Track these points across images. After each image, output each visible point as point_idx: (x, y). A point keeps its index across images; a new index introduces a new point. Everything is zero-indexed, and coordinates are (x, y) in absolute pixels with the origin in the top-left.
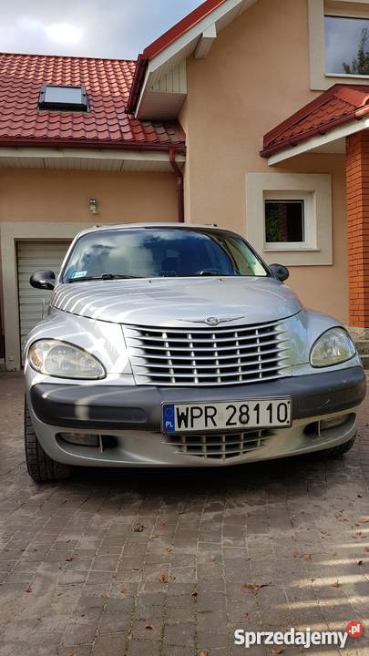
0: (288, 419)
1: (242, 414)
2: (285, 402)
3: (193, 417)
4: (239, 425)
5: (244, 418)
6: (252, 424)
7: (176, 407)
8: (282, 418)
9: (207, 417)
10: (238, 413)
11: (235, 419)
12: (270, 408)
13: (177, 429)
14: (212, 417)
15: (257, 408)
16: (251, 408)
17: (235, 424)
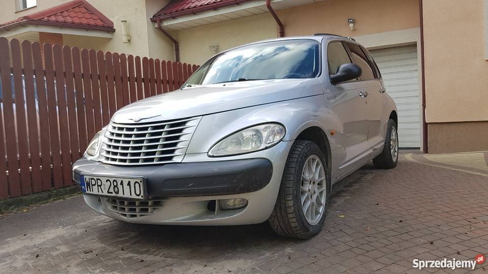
0: (142, 194)
1: (115, 186)
2: (139, 181)
3: (93, 185)
4: (114, 194)
5: (116, 189)
6: (120, 195)
7: (85, 177)
8: (138, 193)
9: (98, 186)
10: (112, 186)
11: (111, 190)
12: (129, 184)
13: (87, 192)
14: (100, 186)
15: (122, 183)
16: (119, 183)
17: (112, 193)
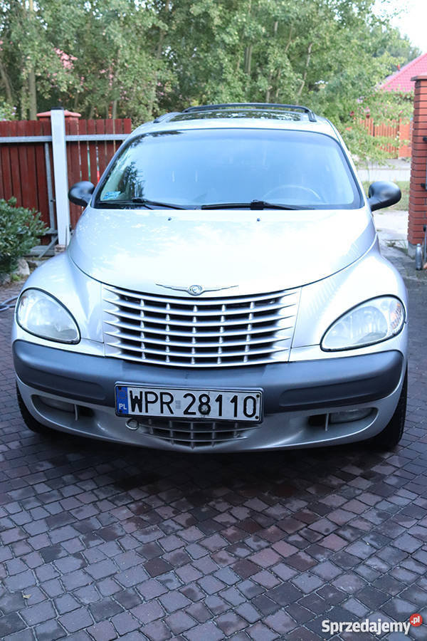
0: (257, 414)
1: (202, 404)
2: (254, 396)
3: (147, 402)
4: (198, 415)
5: (205, 408)
6: (214, 414)
7: (129, 389)
8: (250, 412)
9: (162, 403)
10: (197, 403)
11: (194, 409)
12: (235, 400)
13: (130, 412)
14: (168, 404)
15: (219, 399)
16: (213, 399)
17: (194, 413)
